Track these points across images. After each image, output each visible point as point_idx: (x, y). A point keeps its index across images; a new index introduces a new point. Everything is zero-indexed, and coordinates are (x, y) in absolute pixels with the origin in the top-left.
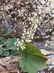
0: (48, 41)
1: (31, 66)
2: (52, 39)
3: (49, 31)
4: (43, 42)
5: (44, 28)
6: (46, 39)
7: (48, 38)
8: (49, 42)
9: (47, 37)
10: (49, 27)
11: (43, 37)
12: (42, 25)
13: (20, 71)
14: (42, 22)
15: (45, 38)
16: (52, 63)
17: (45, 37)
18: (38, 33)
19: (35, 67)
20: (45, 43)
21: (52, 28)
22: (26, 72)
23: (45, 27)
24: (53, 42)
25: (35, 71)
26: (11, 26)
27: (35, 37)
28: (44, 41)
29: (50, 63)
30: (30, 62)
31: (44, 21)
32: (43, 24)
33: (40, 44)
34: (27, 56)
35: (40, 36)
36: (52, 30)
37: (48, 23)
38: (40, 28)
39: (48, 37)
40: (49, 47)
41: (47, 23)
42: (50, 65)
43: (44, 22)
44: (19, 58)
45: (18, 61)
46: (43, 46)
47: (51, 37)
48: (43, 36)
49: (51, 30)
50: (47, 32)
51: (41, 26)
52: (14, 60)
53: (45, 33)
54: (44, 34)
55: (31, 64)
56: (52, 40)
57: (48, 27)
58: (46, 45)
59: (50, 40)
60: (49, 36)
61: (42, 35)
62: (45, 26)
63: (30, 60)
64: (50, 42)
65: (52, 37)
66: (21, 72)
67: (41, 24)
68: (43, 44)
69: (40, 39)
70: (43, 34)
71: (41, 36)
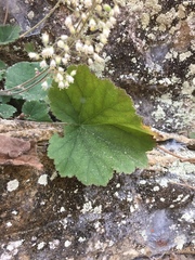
0: (166, 100)
1: (92, 160)
2: (184, 92)
3: (176, 60)
4: (149, 100)
5: (159, 42)
6: (163, 90)
7: (170, 86)
8: (170, 102)
9: (166, 81)
10: (179, 44)
11: (151, 82)
12: (155, 29)
13: (50, 175)
14: (156, 16)
15: (158, 84)
16: (172, 171)
17: (161, 82)
18: (134, 60)
19: (105, 164)
20: (155, 103)
21: (190, 49)
22: (70, 176)
23: (163, 37)
24: (184, 106)
25: (103, 177)
26: (31, 14)
27: (122, 77)
28: (152, 97)
29: (164, 170)
30: (89, 147)
31: (164, 11)
32: (159, 25)
33: (137, 106)
34: (83, 126)
35: (141, 74)
36: (189, 54)
37: (178, 26)
38: (144, 42)
39: (169, 83)
40: (170, 121)
41: (175, 22)
42: (164, 175)
43: (162, 15)
44: (51, 129)
45: (45, 138)
46: (146, 114)
47: (181, 85)
48: (151, 77)
49: (184, 57)
50: (169, 62)
51: (151, 31)
52: (26, 132)
53: (160, 63)
54: (159, 68)
55: (90, 153)
56: (185, 97)
57: (176, 41)
58: (159, 113)
59: (176, 97)
60: (174, 79)
61: (150, 71)
62: (164, 33)
63: (92, 141)
64: (176, 104)
65: (186, 83)
66: (52, 179)
67: (153, 23)
68: (146, 109)
69: (139, 87)
70: (153, 67)
71: (144, 73)
